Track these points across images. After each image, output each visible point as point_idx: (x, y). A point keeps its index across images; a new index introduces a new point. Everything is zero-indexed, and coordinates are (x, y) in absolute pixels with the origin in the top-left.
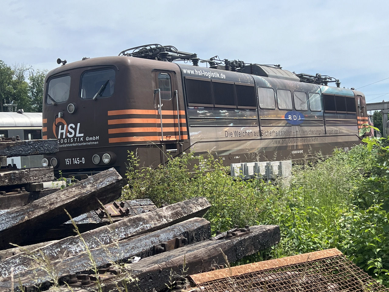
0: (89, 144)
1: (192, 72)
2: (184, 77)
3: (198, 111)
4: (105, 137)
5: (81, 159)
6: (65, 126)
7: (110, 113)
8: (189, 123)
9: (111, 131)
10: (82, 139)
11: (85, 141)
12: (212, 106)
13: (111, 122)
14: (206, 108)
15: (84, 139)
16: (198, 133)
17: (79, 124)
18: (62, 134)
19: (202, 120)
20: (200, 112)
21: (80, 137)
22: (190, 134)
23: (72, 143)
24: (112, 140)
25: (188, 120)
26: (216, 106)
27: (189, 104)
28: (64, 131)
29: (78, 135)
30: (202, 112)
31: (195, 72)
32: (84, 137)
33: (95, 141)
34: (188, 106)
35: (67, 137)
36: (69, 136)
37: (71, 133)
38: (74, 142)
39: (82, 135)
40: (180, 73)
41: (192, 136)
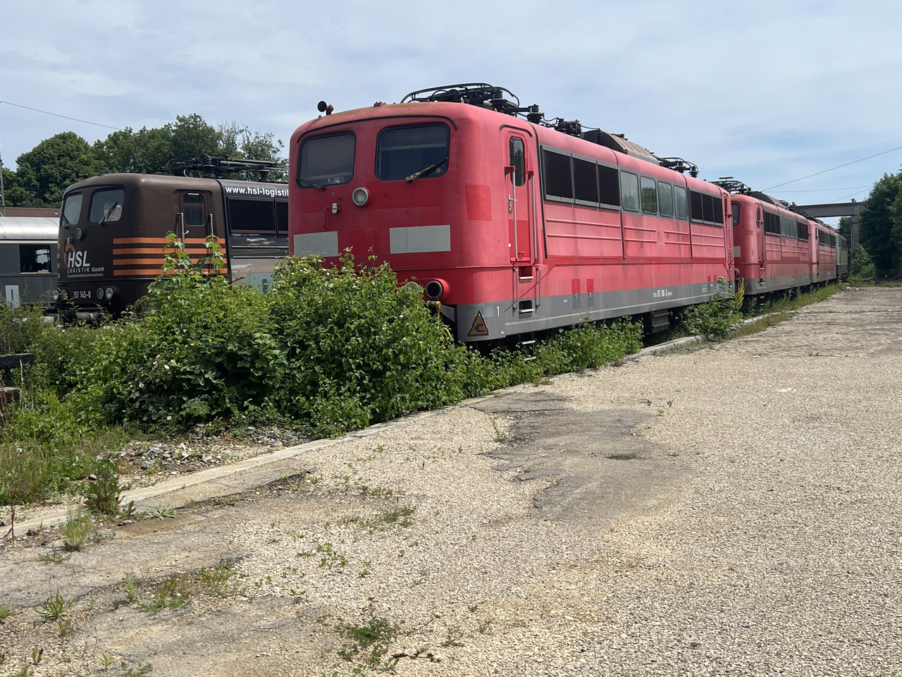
0: (94, 275)
1: (242, 191)
2: (227, 198)
3: (248, 239)
4: (110, 268)
5: (87, 293)
6: (74, 253)
7: (116, 241)
8: (230, 254)
9: (116, 262)
10: (88, 269)
11: (91, 272)
12: (275, 232)
13: (116, 252)
14: (262, 235)
15: (90, 270)
16: (247, 266)
17: (86, 252)
18: (71, 262)
19: (254, 250)
20: (253, 240)
21: (86, 267)
22: (232, 267)
23: (79, 273)
24: (117, 273)
25: (230, 251)
26: (280, 232)
27: (232, 231)
28: (73, 259)
29: (85, 265)
30: (256, 240)
31: (246, 190)
32: (90, 267)
33: (101, 272)
34: (230, 233)
35: (75, 267)
36: (78, 266)
37: (78, 263)
38: (81, 273)
39: (88, 265)
40: (220, 193)
41: (234, 270)
